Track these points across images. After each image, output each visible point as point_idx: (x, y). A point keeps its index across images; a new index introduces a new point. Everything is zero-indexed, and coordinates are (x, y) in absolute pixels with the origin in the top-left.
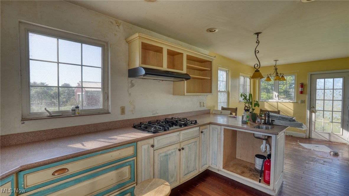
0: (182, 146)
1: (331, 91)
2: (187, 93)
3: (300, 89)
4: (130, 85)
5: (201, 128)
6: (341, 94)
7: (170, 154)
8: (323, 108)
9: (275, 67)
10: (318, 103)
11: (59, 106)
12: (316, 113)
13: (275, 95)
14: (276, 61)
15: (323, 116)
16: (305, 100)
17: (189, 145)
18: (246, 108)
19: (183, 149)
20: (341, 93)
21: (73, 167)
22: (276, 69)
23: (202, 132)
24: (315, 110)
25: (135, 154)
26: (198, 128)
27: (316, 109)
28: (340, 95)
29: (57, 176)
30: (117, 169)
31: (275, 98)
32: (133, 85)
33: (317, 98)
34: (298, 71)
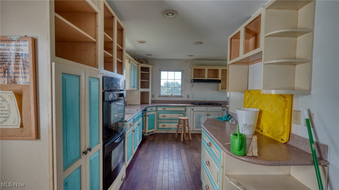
0: (209, 114)
2: (221, 89)
4: (192, 86)
5: (223, 108)
7: (201, 115)
11: (168, 93)
17: (214, 115)
19: (209, 115)
21: (167, 109)
23: (224, 110)
25: (185, 111)
26: (222, 108)
29: (163, 110)
30: (179, 114)
32: (193, 86)
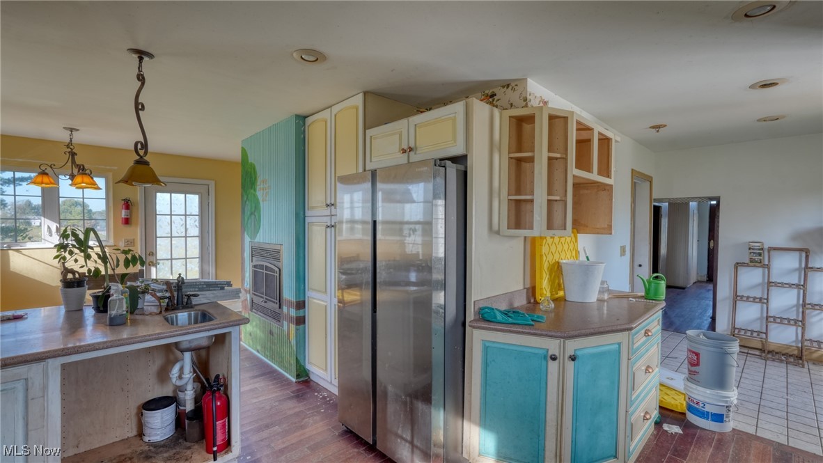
1: (182, 220)
3: (124, 213)
6: (198, 225)
8: (170, 253)
9: (68, 146)
10: (159, 245)
12: (158, 266)
13: (49, 227)
14: (72, 130)
15: (170, 271)
16: (134, 239)
18: (70, 276)
20: (197, 223)
22: (73, 154)
24: (157, 260)
27: (158, 258)
28: (196, 226)
31: (48, 238)
33: (158, 235)
34: (116, 168)
